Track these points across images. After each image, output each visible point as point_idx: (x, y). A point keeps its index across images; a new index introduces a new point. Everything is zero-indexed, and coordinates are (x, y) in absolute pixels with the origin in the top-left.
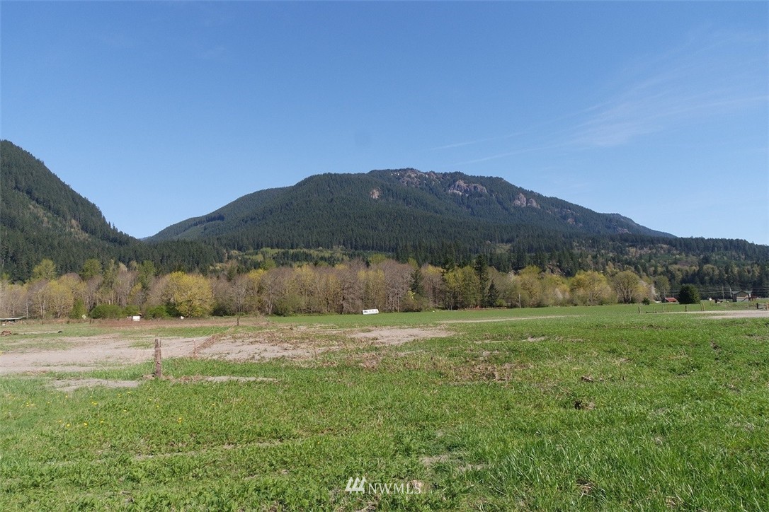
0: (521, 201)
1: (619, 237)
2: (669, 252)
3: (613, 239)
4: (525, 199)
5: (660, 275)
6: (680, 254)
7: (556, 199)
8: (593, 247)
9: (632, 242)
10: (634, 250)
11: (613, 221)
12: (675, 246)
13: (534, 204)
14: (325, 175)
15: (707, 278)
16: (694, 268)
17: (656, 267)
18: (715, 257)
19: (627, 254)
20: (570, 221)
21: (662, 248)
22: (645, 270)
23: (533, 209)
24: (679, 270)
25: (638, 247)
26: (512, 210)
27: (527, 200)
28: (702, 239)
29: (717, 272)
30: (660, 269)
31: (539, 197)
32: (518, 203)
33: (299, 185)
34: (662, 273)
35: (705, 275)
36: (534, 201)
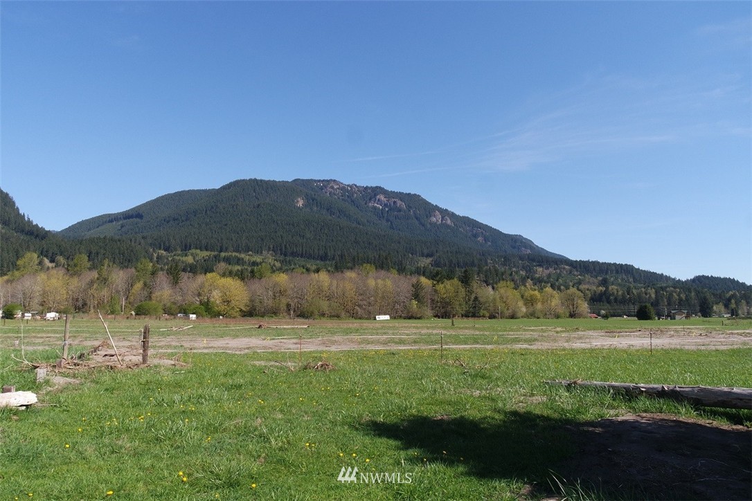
0: (437, 219)
1: (527, 257)
2: (571, 273)
3: (521, 258)
4: (440, 216)
6: (581, 275)
7: (468, 218)
8: (505, 265)
9: (538, 262)
10: (541, 269)
11: (517, 242)
12: (575, 267)
13: (449, 222)
14: (250, 180)
15: (612, 298)
16: (600, 288)
17: (565, 286)
18: (611, 279)
19: (535, 273)
21: (564, 268)
22: (558, 288)
23: (448, 226)
24: (587, 290)
25: (544, 267)
26: (429, 226)
27: (443, 218)
28: (598, 263)
29: (620, 293)
31: (453, 215)
32: (434, 219)
33: (224, 188)
35: (610, 295)
36: (448, 219)
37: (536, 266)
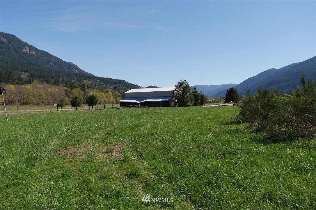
0: (26, 50)
1: (78, 75)
2: (99, 83)
4: (29, 49)
7: (45, 51)
8: (68, 78)
9: (84, 77)
10: (86, 81)
11: (72, 67)
12: (102, 81)
13: (34, 53)
20: (51, 63)
21: (97, 81)
23: (33, 55)
25: (88, 80)
26: (22, 54)
27: (30, 51)
28: (111, 79)
31: (36, 49)
32: (25, 51)
36: (33, 51)
37: (83, 79)
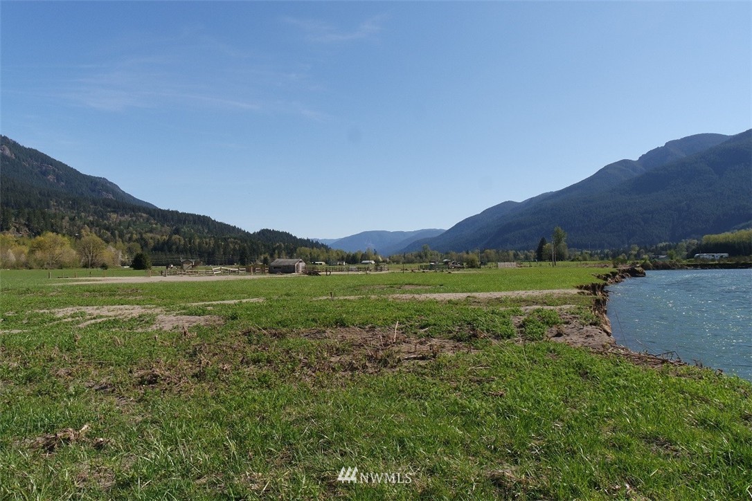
1: (101, 202)
2: (147, 221)
3: (95, 203)
5: (135, 241)
6: (156, 224)
7: (35, 151)
9: (114, 208)
10: (115, 216)
11: (99, 186)
12: (153, 216)
13: (9, 153)
15: (174, 247)
16: (165, 237)
17: (132, 234)
18: (185, 229)
19: (108, 219)
20: (51, 177)
21: (141, 216)
22: (121, 236)
24: (151, 238)
25: (121, 213)
28: (177, 212)
29: (182, 242)
30: (135, 236)
34: (137, 240)
35: (173, 244)
37: (110, 212)
